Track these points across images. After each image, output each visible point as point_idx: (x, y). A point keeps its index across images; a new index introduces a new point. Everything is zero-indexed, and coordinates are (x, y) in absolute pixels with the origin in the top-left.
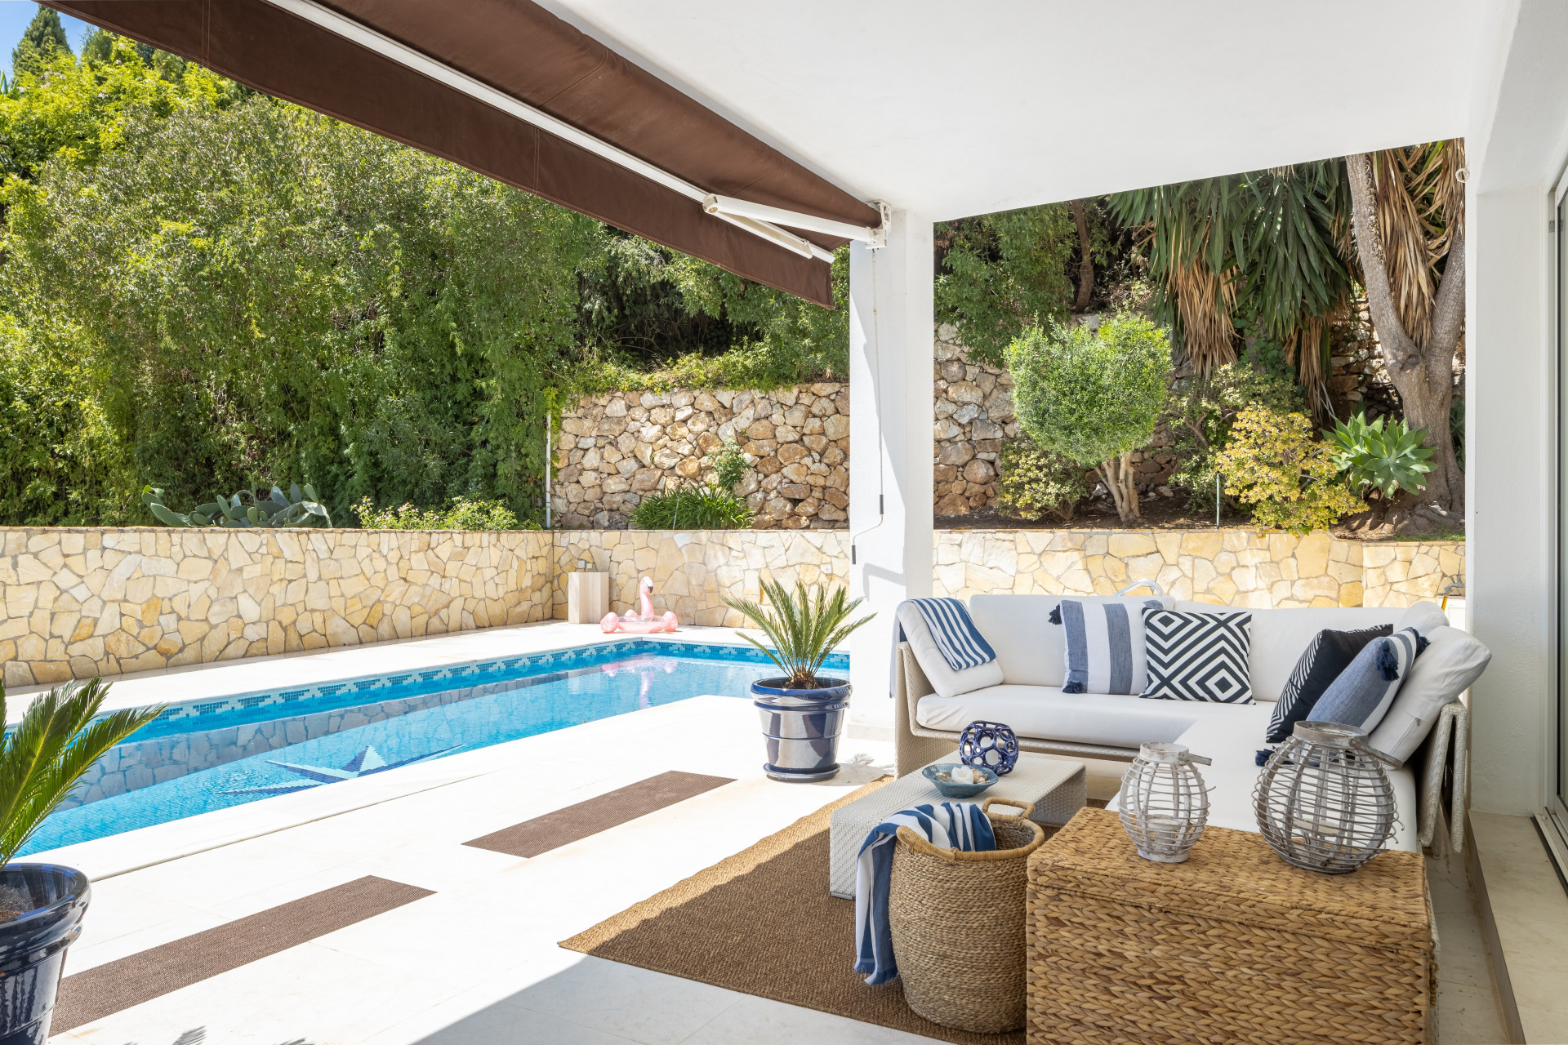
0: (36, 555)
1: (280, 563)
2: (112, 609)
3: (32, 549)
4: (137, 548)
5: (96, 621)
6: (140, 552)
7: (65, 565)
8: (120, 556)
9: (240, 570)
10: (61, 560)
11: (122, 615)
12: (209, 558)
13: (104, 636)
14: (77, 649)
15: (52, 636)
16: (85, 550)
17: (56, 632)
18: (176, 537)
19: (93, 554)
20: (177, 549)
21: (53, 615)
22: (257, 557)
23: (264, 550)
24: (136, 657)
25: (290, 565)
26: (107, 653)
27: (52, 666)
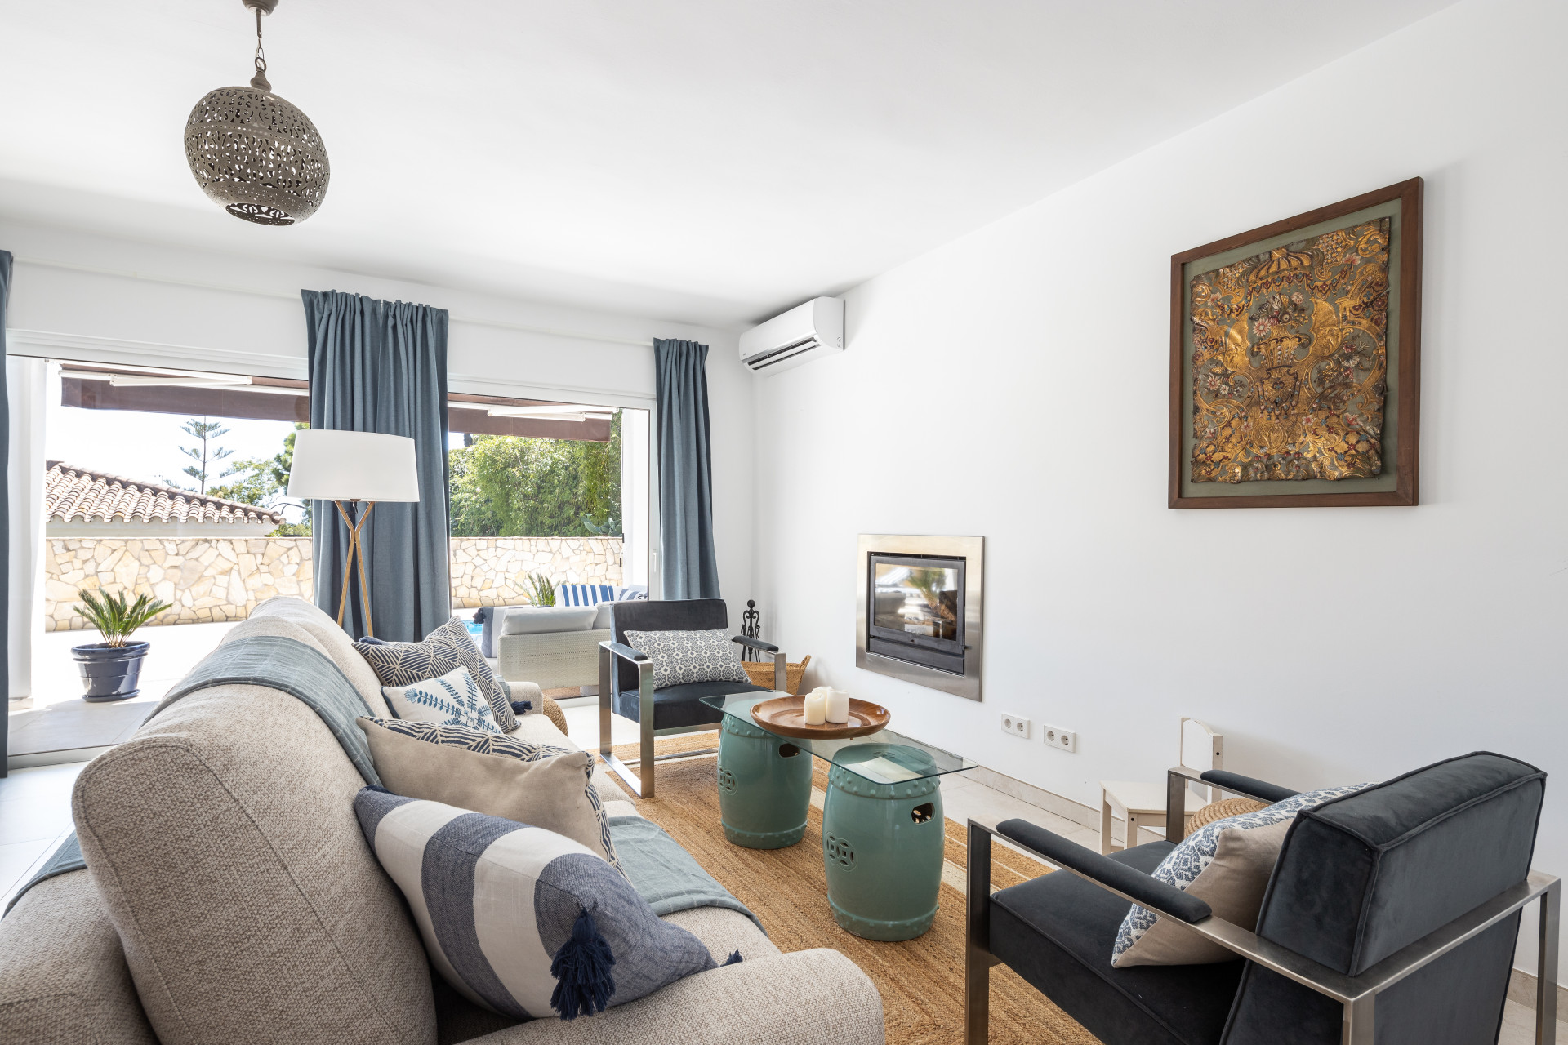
0: (464, 550)
1: (591, 555)
2: (501, 576)
3: (463, 547)
4: (513, 547)
5: (493, 581)
6: (514, 549)
7: (478, 555)
8: (505, 551)
9: (568, 558)
10: (476, 553)
11: (506, 578)
12: (551, 552)
13: (497, 588)
14: (483, 594)
15: (472, 587)
16: (487, 548)
17: (474, 585)
18: (533, 542)
19: (492, 550)
20: (533, 548)
21: (472, 577)
22: (577, 552)
23: (581, 548)
24: (513, 598)
25: (596, 556)
26: (498, 596)
27: (472, 601)
